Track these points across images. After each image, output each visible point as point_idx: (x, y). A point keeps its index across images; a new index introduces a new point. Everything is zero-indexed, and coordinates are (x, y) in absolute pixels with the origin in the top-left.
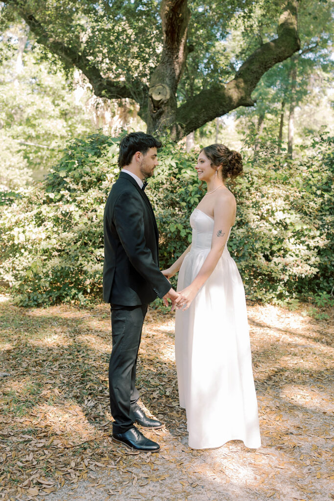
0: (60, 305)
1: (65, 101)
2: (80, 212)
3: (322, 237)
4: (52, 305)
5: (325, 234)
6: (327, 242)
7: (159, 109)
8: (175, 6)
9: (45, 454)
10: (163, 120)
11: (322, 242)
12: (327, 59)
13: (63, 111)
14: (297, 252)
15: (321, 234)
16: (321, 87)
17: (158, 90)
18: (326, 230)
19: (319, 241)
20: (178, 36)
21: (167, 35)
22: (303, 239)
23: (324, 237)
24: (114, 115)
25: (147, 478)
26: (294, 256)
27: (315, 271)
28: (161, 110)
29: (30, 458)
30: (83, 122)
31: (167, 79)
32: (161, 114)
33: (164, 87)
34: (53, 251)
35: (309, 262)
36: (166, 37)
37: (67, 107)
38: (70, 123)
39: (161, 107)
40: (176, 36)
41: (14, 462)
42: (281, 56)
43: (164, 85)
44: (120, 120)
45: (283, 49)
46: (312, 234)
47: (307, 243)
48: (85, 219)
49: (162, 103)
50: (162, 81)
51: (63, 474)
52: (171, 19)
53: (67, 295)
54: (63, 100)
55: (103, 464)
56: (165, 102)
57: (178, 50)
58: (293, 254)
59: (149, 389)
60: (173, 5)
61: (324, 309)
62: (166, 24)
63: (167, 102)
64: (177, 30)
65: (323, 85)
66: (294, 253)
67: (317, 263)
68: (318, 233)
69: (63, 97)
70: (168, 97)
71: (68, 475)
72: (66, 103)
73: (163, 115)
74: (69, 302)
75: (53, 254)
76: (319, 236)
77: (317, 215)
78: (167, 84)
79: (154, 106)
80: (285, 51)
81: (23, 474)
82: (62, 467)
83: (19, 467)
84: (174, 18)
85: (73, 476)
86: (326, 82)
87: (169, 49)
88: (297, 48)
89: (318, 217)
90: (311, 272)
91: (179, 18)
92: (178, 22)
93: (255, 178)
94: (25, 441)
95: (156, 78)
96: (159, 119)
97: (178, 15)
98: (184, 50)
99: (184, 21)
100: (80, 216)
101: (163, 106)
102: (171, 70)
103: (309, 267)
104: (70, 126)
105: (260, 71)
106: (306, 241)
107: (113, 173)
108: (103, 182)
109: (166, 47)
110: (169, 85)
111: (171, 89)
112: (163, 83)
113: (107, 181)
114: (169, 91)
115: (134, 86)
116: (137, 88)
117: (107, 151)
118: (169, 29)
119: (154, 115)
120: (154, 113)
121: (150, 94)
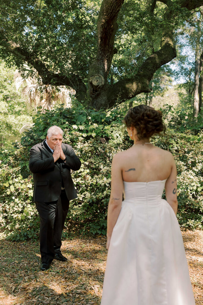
1: (7, 89)
7: (96, 92)
8: (109, 19)
10: (99, 100)
12: (168, 68)
13: (6, 96)
17: (96, 78)
28: (98, 93)
30: (19, 104)
31: (101, 71)
32: (98, 95)
33: (100, 77)
36: (101, 42)
37: (8, 93)
38: (10, 104)
40: (108, 41)
42: (165, 60)
45: (166, 55)
49: (99, 88)
50: (98, 72)
52: (106, 29)
54: (5, 89)
56: (101, 87)
57: (108, 51)
60: (108, 19)
62: (102, 32)
63: (103, 87)
64: (108, 37)
65: (166, 84)
69: (6, 87)
70: (103, 84)
72: (7, 91)
78: (101, 75)
79: (93, 90)
80: (168, 57)
84: (108, 28)
86: (168, 82)
87: (102, 50)
88: (174, 56)
91: (111, 28)
92: (110, 31)
93: (178, 139)
95: (94, 71)
96: (96, 99)
97: (111, 26)
99: (114, 31)
101: (99, 90)
104: (10, 106)
105: (154, 70)
107: (82, 136)
108: (77, 144)
109: (100, 49)
110: (103, 75)
111: (104, 78)
112: (99, 74)
113: (80, 143)
114: (103, 79)
115: (72, 77)
116: (75, 78)
117: (76, 120)
118: (103, 36)
119: (93, 96)
120: (93, 94)
121: (90, 81)
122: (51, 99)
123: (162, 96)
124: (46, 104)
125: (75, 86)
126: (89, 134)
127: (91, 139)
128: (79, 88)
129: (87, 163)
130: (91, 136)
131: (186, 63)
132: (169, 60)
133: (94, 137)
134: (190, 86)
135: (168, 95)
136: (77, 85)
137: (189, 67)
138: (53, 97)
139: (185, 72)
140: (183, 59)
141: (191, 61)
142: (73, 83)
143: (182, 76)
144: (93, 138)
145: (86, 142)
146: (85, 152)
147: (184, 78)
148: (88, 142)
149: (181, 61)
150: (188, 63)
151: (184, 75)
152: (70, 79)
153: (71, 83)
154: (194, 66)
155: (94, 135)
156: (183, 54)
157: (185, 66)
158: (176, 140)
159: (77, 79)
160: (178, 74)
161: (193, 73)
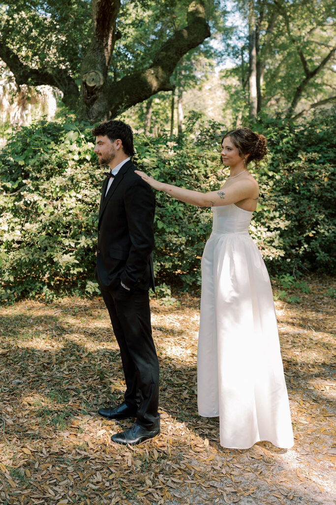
0: (24, 300)
2: (45, 201)
3: (281, 218)
4: (17, 301)
5: (284, 215)
6: (287, 223)
7: (92, 95)
9: (112, 473)
10: (96, 107)
11: (283, 224)
12: (207, 45)
14: (259, 234)
15: (281, 215)
16: (203, 72)
17: (92, 76)
18: (285, 211)
19: (280, 222)
20: (109, 24)
21: (98, 22)
22: (263, 221)
23: (283, 218)
24: (12, 102)
25: (236, 493)
26: (257, 238)
27: (282, 253)
28: (95, 96)
29: (99, 477)
31: (98, 66)
32: (95, 99)
33: (97, 73)
34: (14, 243)
35: (273, 244)
36: (97, 25)
39: (95, 93)
40: (107, 24)
41: (84, 485)
42: (194, 42)
43: (96, 71)
44: (18, 107)
45: (195, 35)
46: (271, 215)
47: (267, 225)
48: (51, 209)
49: (97, 89)
50: (94, 68)
51: (145, 494)
52: (104, 7)
53: (32, 290)
55: (180, 479)
56: (99, 88)
57: (107, 36)
58: (254, 236)
59: (176, 389)
61: (290, 291)
62: (98, 12)
63: (101, 88)
64: (108, 18)
65: (204, 70)
66: (256, 235)
67: (281, 245)
68: (277, 214)
70: (102, 83)
71: (149, 496)
73: (97, 101)
74: (33, 297)
75: (13, 246)
76: (279, 217)
77: (271, 196)
78: (99, 70)
79: (88, 93)
80: (198, 37)
81: (102, 499)
82: (138, 487)
83: (94, 490)
84: (107, 6)
85: (156, 496)
86: (208, 67)
87: (99, 36)
88: (208, 34)
89: (272, 198)
90: (278, 254)
91: (111, 6)
92: (110, 10)
93: (208, 161)
94: (83, 459)
95: (88, 65)
96: (92, 105)
97: (111, 3)
98: (113, 37)
99: (116, 10)
100: (45, 205)
101: (97, 92)
102: (102, 57)
103: (274, 250)
106: (266, 223)
107: (73, 160)
108: (66, 170)
109: (97, 34)
110: (101, 71)
111: (104, 75)
112: (95, 69)
113: (70, 169)
114: (102, 77)
115: (58, 73)
116: (62, 75)
117: (65, 138)
118: (100, 17)
119: (87, 101)
120: (88, 99)
121: (84, 80)
122: (26, 102)
123: (200, 89)
124: (19, 109)
125: (61, 85)
126: (82, 157)
127: (85, 162)
128: (68, 89)
129: (80, 196)
130: (85, 159)
131: (234, 38)
132: (199, 41)
133: (89, 160)
134: (243, 72)
135: (210, 87)
136: (66, 85)
137: (240, 44)
138: (28, 98)
139: (233, 51)
140: (228, 32)
141: (242, 35)
142: (59, 81)
143: (228, 58)
144: (88, 162)
145: (78, 167)
146: (77, 181)
147: (232, 60)
148: (81, 167)
149: (227, 35)
150: (238, 38)
151: (231, 56)
152: (55, 77)
153: (57, 82)
154: (248, 41)
155: (88, 157)
156: (228, 24)
157: (233, 41)
158: (204, 162)
159: (64, 76)
160: (222, 55)
161: (246, 53)
